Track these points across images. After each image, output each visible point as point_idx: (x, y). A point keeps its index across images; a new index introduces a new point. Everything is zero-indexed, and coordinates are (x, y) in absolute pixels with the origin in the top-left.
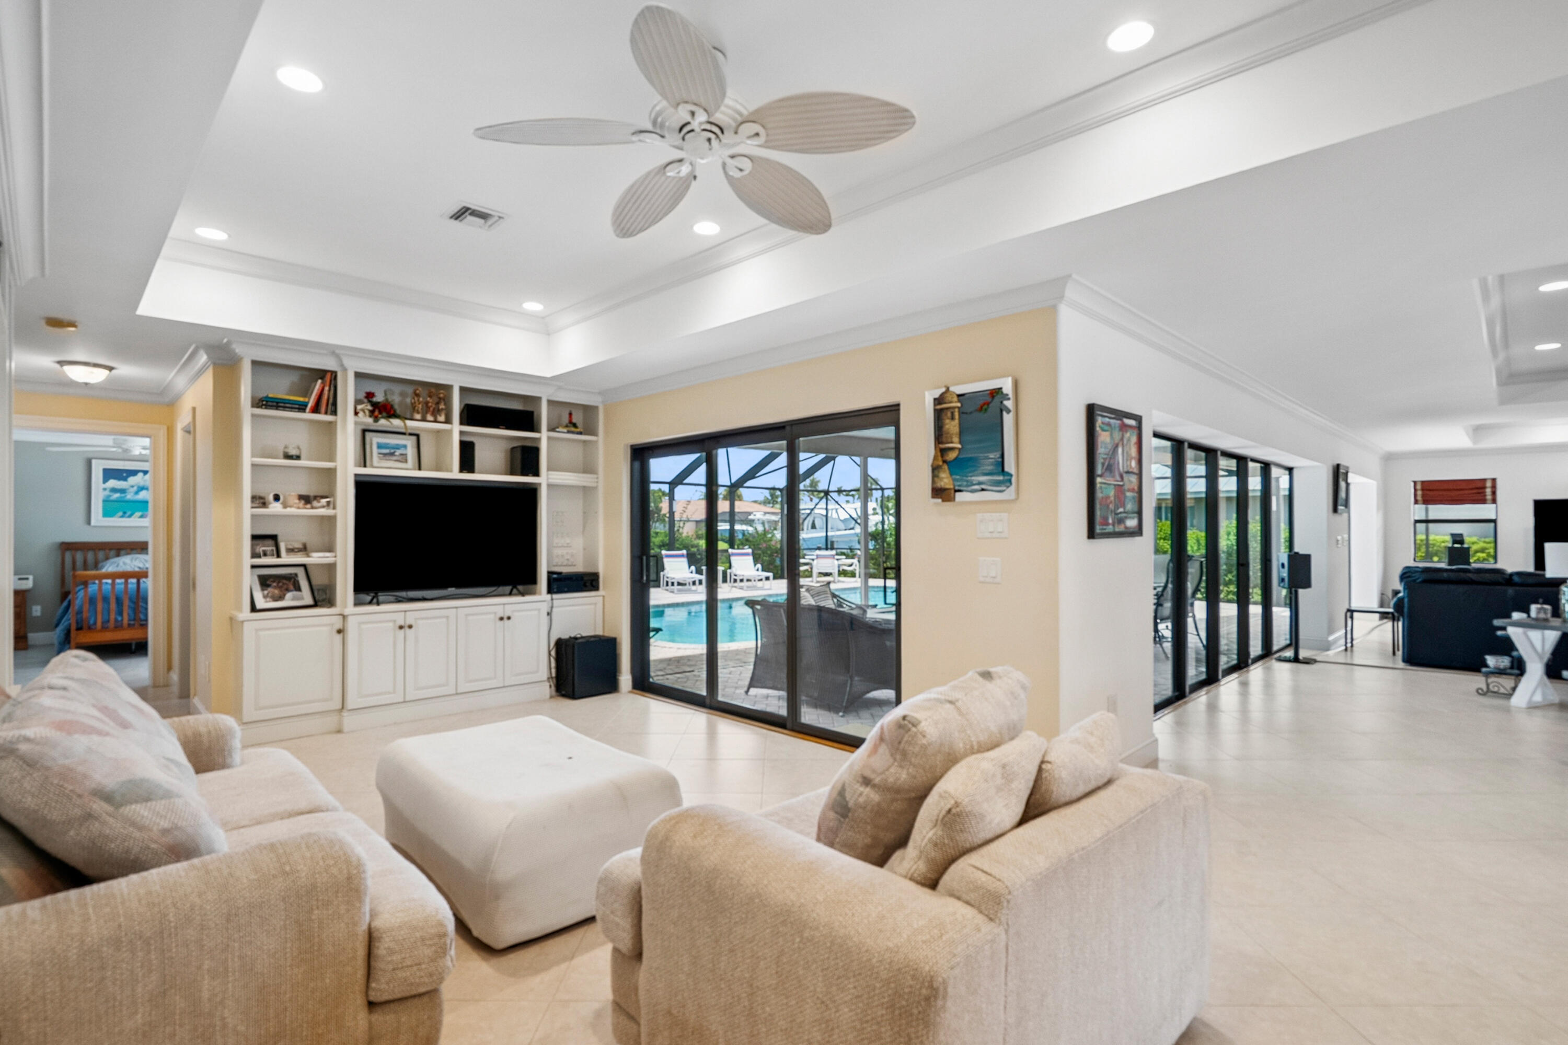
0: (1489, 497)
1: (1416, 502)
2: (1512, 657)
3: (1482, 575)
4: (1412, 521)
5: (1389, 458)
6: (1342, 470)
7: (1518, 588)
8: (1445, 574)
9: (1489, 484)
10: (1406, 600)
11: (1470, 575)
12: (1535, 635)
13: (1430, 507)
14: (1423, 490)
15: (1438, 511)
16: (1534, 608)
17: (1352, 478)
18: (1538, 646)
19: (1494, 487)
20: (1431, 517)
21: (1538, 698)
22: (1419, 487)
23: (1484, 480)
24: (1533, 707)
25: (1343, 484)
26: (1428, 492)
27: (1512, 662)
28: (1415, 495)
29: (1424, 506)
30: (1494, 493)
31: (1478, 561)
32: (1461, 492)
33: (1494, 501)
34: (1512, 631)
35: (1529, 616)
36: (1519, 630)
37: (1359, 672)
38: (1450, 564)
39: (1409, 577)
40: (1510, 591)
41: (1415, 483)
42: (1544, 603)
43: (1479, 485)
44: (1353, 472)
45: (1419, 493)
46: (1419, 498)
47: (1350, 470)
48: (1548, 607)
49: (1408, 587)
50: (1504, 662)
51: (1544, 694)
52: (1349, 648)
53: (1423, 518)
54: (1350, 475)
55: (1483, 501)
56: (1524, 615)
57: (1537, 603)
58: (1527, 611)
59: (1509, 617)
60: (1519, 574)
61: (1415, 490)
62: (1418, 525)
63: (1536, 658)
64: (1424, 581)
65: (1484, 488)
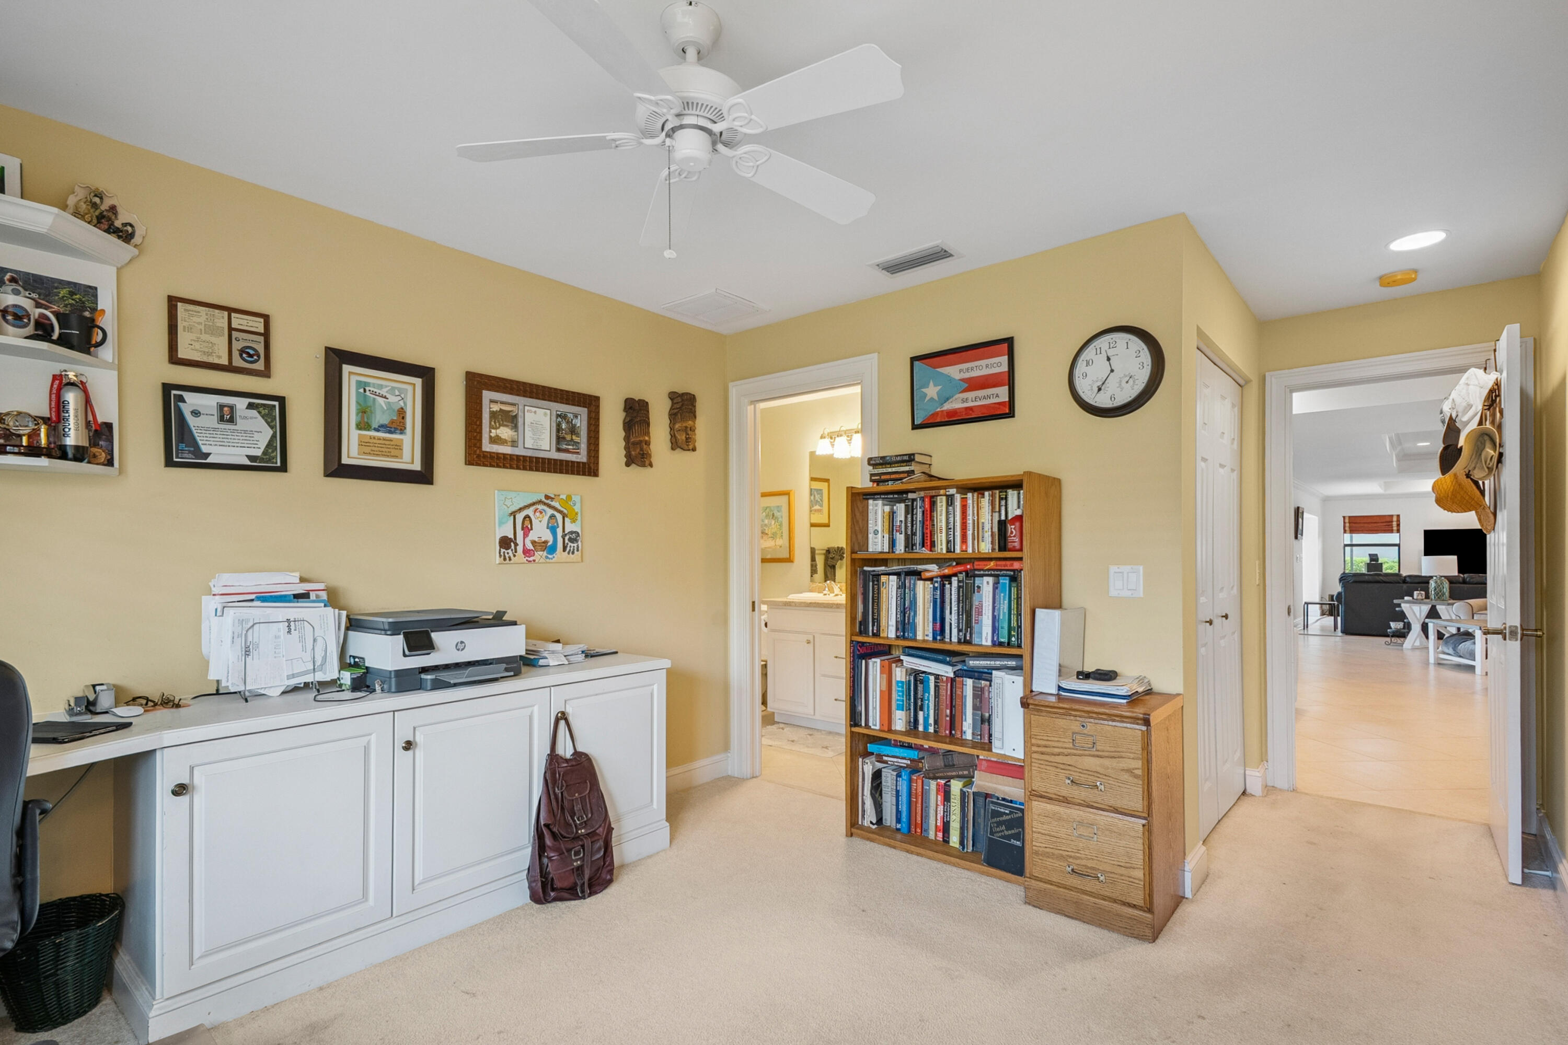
0: (1395, 528)
1: (1345, 532)
2: (1405, 622)
3: (1388, 577)
4: (1342, 545)
5: (1326, 500)
6: (1300, 511)
7: (1409, 585)
8: (1366, 577)
9: (1395, 519)
10: (1343, 594)
11: (1381, 578)
12: (1416, 608)
13: (1354, 535)
14: (1350, 523)
15: (1359, 538)
16: (1416, 593)
17: (1305, 515)
18: (1418, 615)
19: (1398, 521)
20: (1354, 543)
21: (1417, 644)
22: (1347, 520)
23: (1392, 516)
24: (1414, 649)
25: (1300, 520)
26: (1353, 525)
27: (1404, 625)
28: (1344, 527)
29: (1349, 535)
30: (1398, 525)
31: (1387, 569)
32: (1375, 525)
33: (1398, 531)
34: (1405, 607)
35: (1413, 598)
36: (1408, 605)
37: (1311, 638)
38: (1368, 572)
39: (1345, 579)
40: (1405, 586)
41: (1344, 517)
42: (1421, 590)
43: (1388, 519)
44: (1306, 512)
45: (1347, 525)
46: (1347, 529)
47: (1305, 511)
48: (1423, 593)
49: (1344, 586)
50: (1400, 625)
51: (1421, 642)
52: (1306, 626)
53: (1349, 543)
54: (1305, 514)
55: (1391, 531)
56: (1411, 598)
57: (1417, 590)
58: (1412, 596)
59: (1403, 599)
60: (1410, 576)
61: (1344, 523)
62: (1346, 548)
63: (1416, 621)
64: (1355, 582)
65: (1392, 522)
